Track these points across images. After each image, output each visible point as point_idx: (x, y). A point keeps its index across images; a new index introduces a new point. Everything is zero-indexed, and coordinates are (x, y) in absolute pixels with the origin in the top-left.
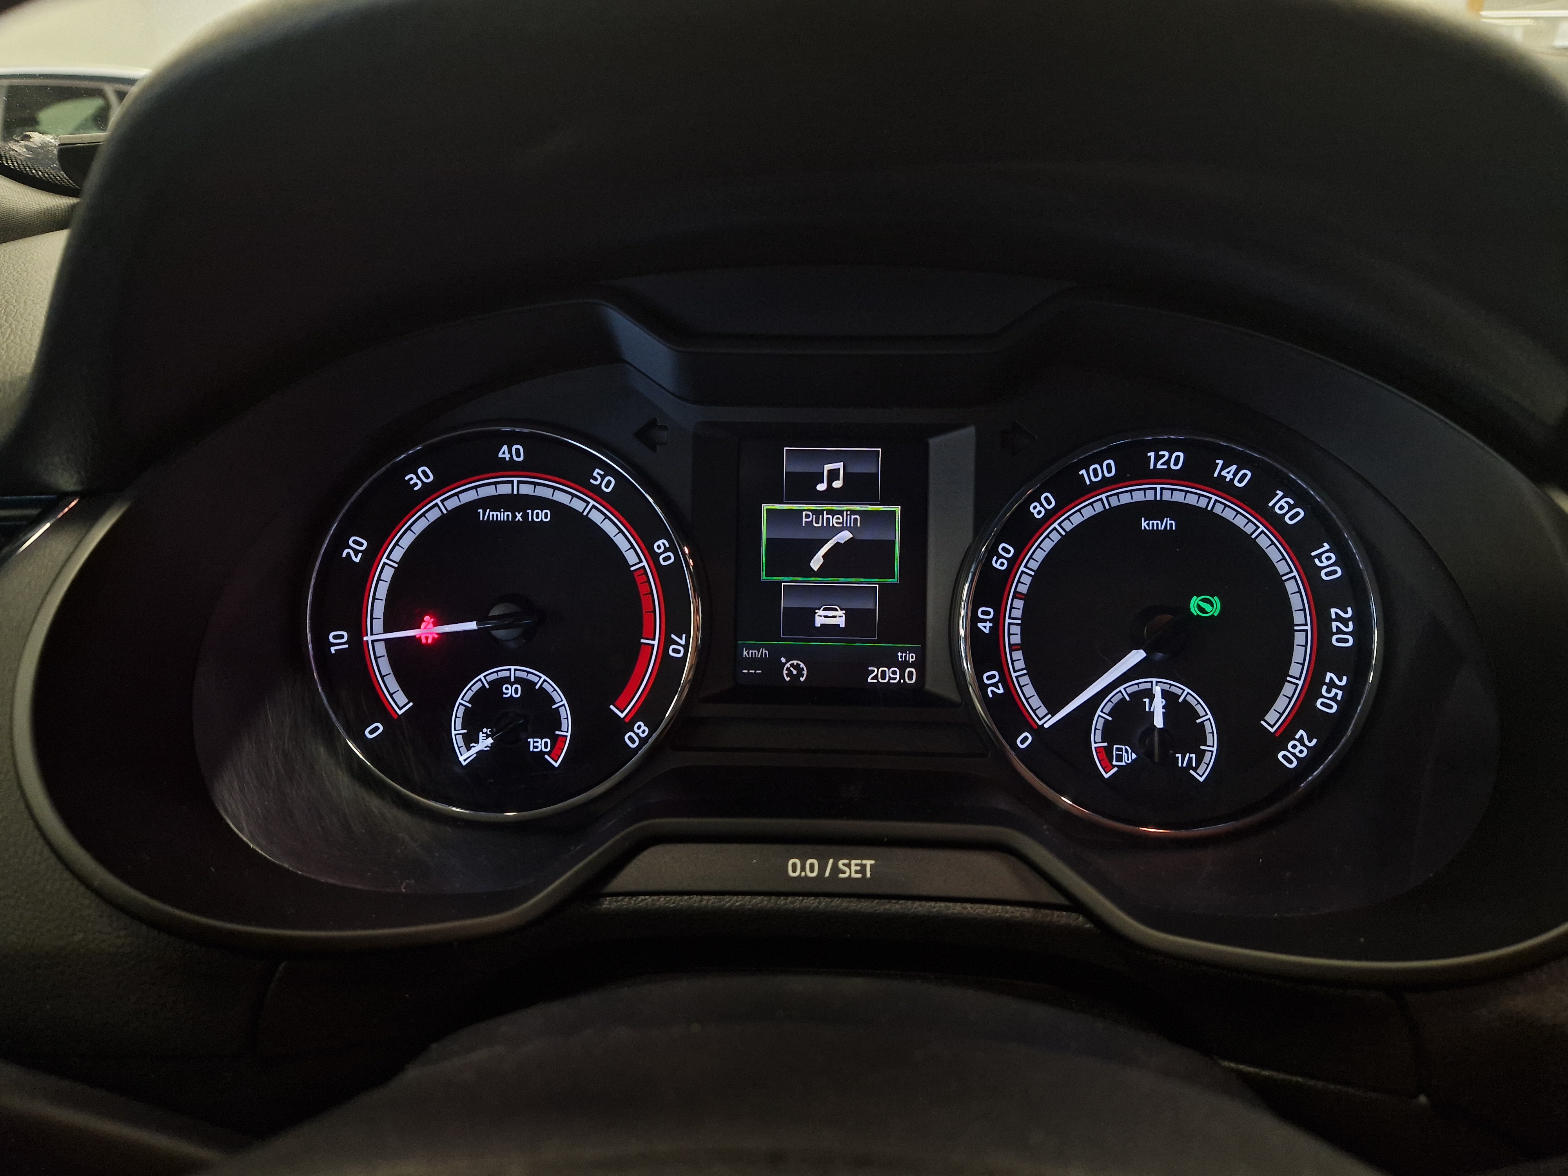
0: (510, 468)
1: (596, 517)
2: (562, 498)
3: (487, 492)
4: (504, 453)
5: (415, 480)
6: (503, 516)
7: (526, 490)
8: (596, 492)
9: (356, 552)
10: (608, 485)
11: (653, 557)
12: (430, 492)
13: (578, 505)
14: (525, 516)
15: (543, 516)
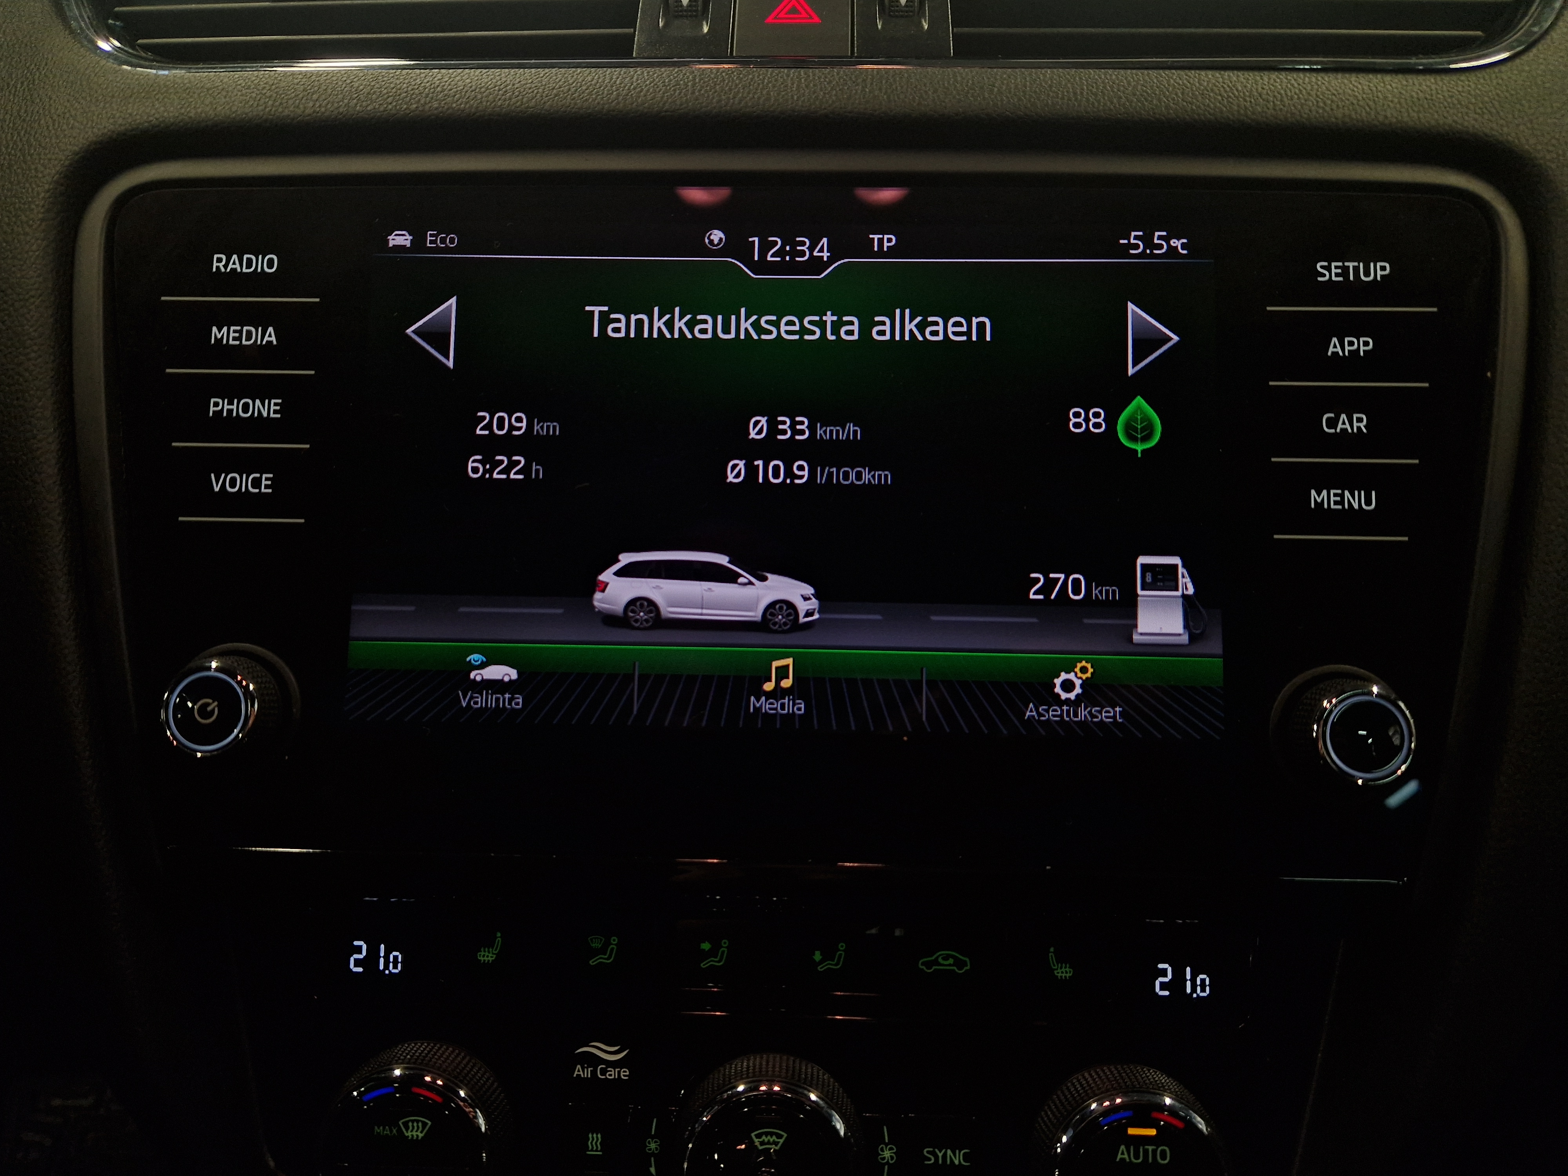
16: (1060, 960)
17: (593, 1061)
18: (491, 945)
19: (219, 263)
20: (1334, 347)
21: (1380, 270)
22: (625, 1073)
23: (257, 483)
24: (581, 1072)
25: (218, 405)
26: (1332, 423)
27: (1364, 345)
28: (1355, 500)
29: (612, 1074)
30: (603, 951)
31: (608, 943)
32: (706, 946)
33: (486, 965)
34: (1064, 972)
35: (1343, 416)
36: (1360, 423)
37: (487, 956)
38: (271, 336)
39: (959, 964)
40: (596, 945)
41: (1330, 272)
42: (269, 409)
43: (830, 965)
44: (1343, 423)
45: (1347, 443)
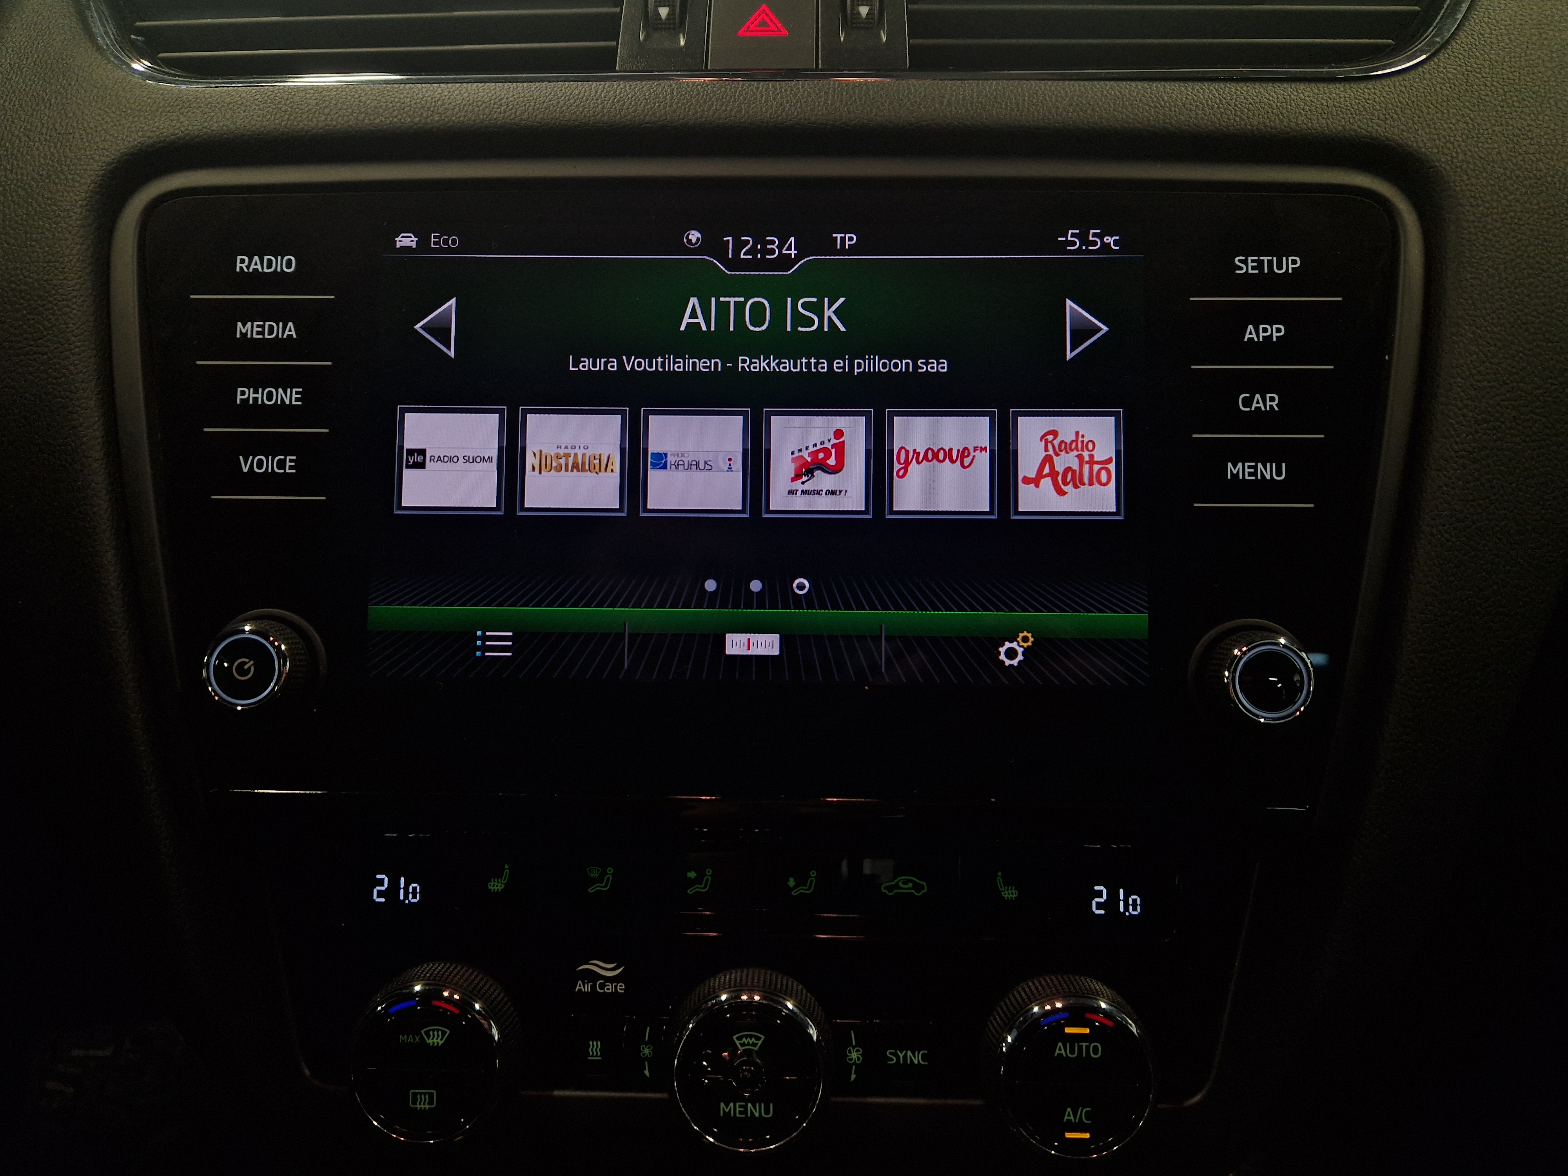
16: (1007, 883)
17: (593, 977)
18: (499, 875)
19: (242, 263)
20: (1250, 333)
21: (1291, 264)
22: (621, 987)
23: (282, 464)
24: (582, 987)
25: (245, 394)
26: (1248, 402)
27: (1276, 331)
28: (1267, 471)
29: (610, 988)
30: (600, 879)
31: (604, 873)
32: (692, 875)
33: (496, 894)
34: (1010, 894)
35: (1257, 396)
36: (1272, 402)
37: (496, 886)
38: (291, 331)
39: (918, 887)
40: (594, 874)
41: (1247, 266)
42: (291, 397)
43: (802, 890)
44: (1257, 402)
45: (1261, 420)
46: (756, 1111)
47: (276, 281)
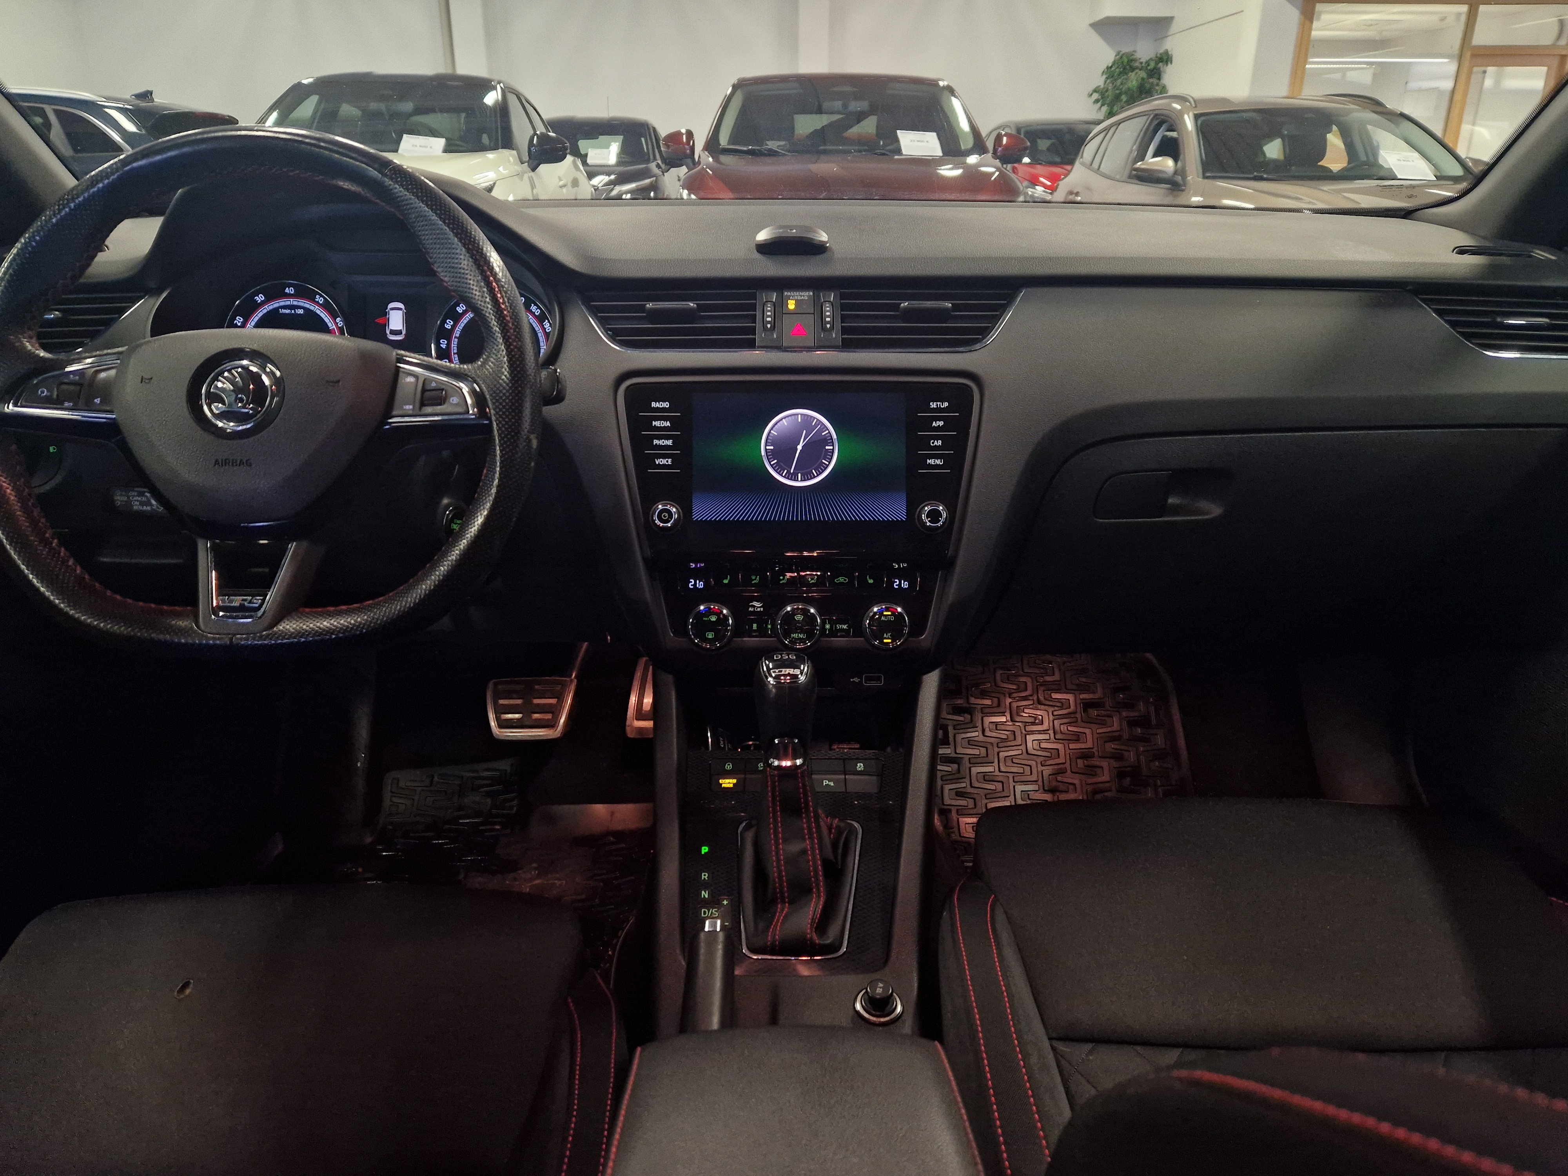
0: (289, 296)
1: (318, 312)
2: (307, 306)
3: (282, 304)
4: (287, 290)
5: (258, 299)
6: (288, 311)
7: (295, 303)
8: (317, 303)
9: (239, 322)
10: (321, 301)
11: (336, 324)
12: (263, 303)
13: (312, 308)
14: (295, 311)
15: (301, 311)
16: (870, 578)
17: (754, 606)
18: (727, 579)
19: (654, 405)
20: (934, 424)
21: (946, 404)
22: (762, 609)
23: (667, 461)
24: (750, 609)
25: (656, 442)
26: (933, 443)
27: (941, 423)
28: (938, 462)
29: (759, 609)
30: (755, 579)
31: (756, 577)
32: (781, 578)
33: (726, 584)
34: (871, 581)
35: (936, 441)
36: (940, 443)
37: (726, 581)
38: (668, 424)
39: (845, 580)
40: (754, 578)
41: (933, 405)
42: (669, 442)
43: (813, 581)
44: (936, 443)
45: (937, 448)
46: (801, 636)
47: (663, 410)
